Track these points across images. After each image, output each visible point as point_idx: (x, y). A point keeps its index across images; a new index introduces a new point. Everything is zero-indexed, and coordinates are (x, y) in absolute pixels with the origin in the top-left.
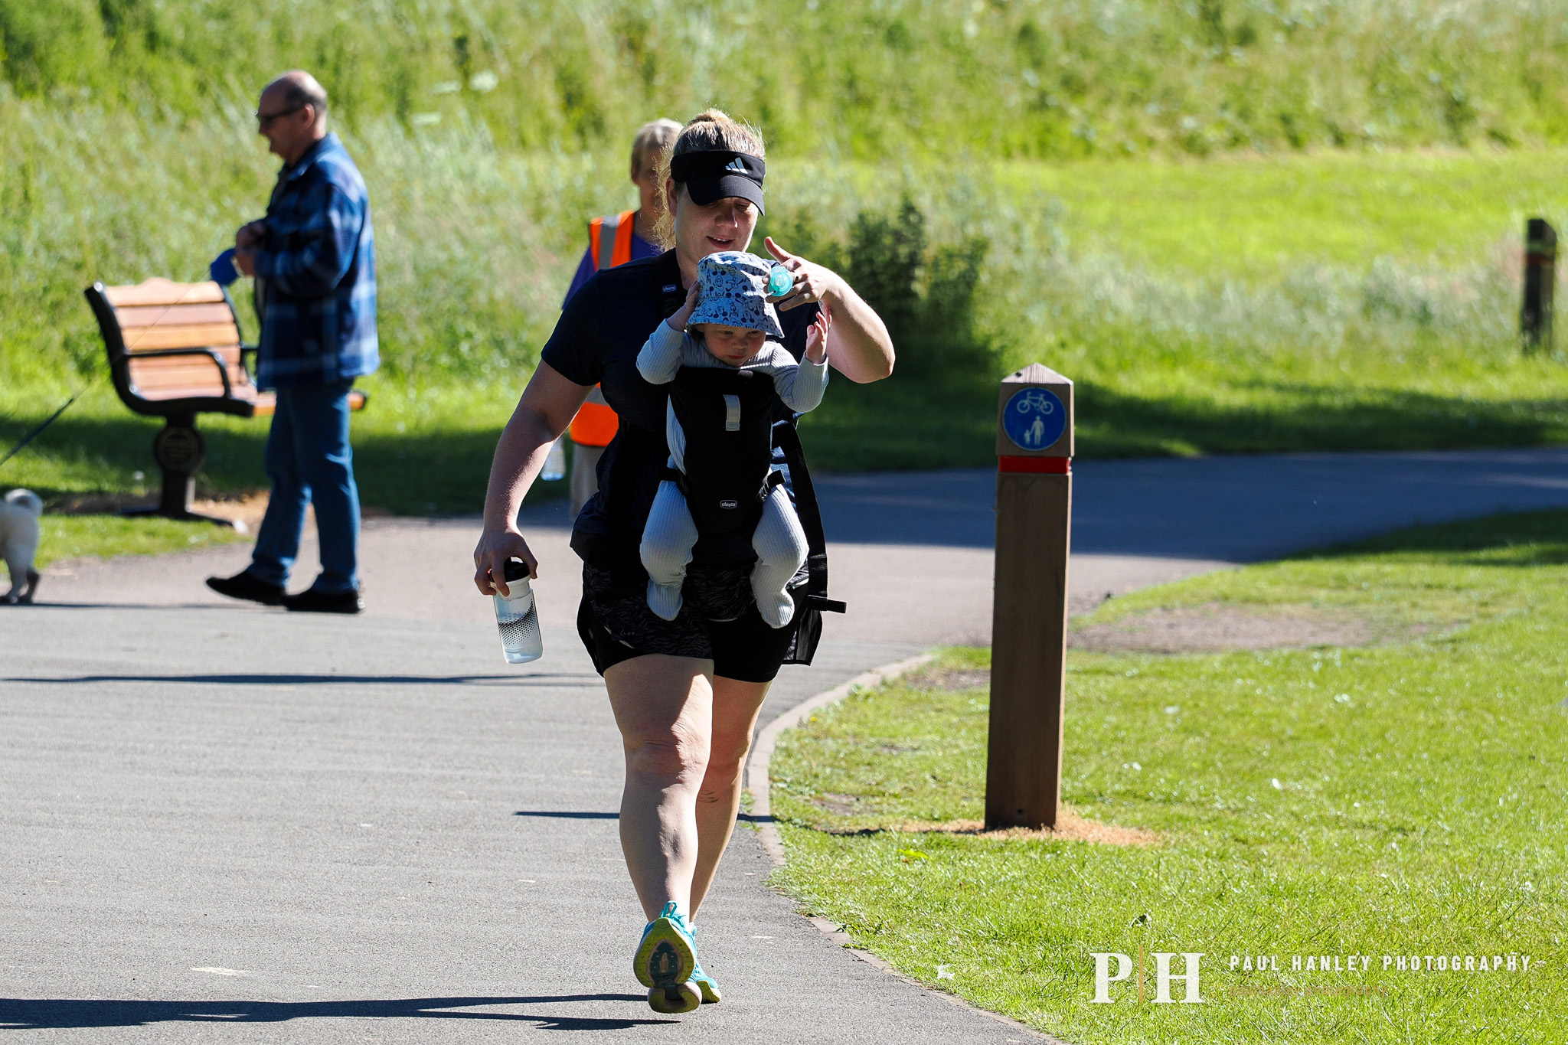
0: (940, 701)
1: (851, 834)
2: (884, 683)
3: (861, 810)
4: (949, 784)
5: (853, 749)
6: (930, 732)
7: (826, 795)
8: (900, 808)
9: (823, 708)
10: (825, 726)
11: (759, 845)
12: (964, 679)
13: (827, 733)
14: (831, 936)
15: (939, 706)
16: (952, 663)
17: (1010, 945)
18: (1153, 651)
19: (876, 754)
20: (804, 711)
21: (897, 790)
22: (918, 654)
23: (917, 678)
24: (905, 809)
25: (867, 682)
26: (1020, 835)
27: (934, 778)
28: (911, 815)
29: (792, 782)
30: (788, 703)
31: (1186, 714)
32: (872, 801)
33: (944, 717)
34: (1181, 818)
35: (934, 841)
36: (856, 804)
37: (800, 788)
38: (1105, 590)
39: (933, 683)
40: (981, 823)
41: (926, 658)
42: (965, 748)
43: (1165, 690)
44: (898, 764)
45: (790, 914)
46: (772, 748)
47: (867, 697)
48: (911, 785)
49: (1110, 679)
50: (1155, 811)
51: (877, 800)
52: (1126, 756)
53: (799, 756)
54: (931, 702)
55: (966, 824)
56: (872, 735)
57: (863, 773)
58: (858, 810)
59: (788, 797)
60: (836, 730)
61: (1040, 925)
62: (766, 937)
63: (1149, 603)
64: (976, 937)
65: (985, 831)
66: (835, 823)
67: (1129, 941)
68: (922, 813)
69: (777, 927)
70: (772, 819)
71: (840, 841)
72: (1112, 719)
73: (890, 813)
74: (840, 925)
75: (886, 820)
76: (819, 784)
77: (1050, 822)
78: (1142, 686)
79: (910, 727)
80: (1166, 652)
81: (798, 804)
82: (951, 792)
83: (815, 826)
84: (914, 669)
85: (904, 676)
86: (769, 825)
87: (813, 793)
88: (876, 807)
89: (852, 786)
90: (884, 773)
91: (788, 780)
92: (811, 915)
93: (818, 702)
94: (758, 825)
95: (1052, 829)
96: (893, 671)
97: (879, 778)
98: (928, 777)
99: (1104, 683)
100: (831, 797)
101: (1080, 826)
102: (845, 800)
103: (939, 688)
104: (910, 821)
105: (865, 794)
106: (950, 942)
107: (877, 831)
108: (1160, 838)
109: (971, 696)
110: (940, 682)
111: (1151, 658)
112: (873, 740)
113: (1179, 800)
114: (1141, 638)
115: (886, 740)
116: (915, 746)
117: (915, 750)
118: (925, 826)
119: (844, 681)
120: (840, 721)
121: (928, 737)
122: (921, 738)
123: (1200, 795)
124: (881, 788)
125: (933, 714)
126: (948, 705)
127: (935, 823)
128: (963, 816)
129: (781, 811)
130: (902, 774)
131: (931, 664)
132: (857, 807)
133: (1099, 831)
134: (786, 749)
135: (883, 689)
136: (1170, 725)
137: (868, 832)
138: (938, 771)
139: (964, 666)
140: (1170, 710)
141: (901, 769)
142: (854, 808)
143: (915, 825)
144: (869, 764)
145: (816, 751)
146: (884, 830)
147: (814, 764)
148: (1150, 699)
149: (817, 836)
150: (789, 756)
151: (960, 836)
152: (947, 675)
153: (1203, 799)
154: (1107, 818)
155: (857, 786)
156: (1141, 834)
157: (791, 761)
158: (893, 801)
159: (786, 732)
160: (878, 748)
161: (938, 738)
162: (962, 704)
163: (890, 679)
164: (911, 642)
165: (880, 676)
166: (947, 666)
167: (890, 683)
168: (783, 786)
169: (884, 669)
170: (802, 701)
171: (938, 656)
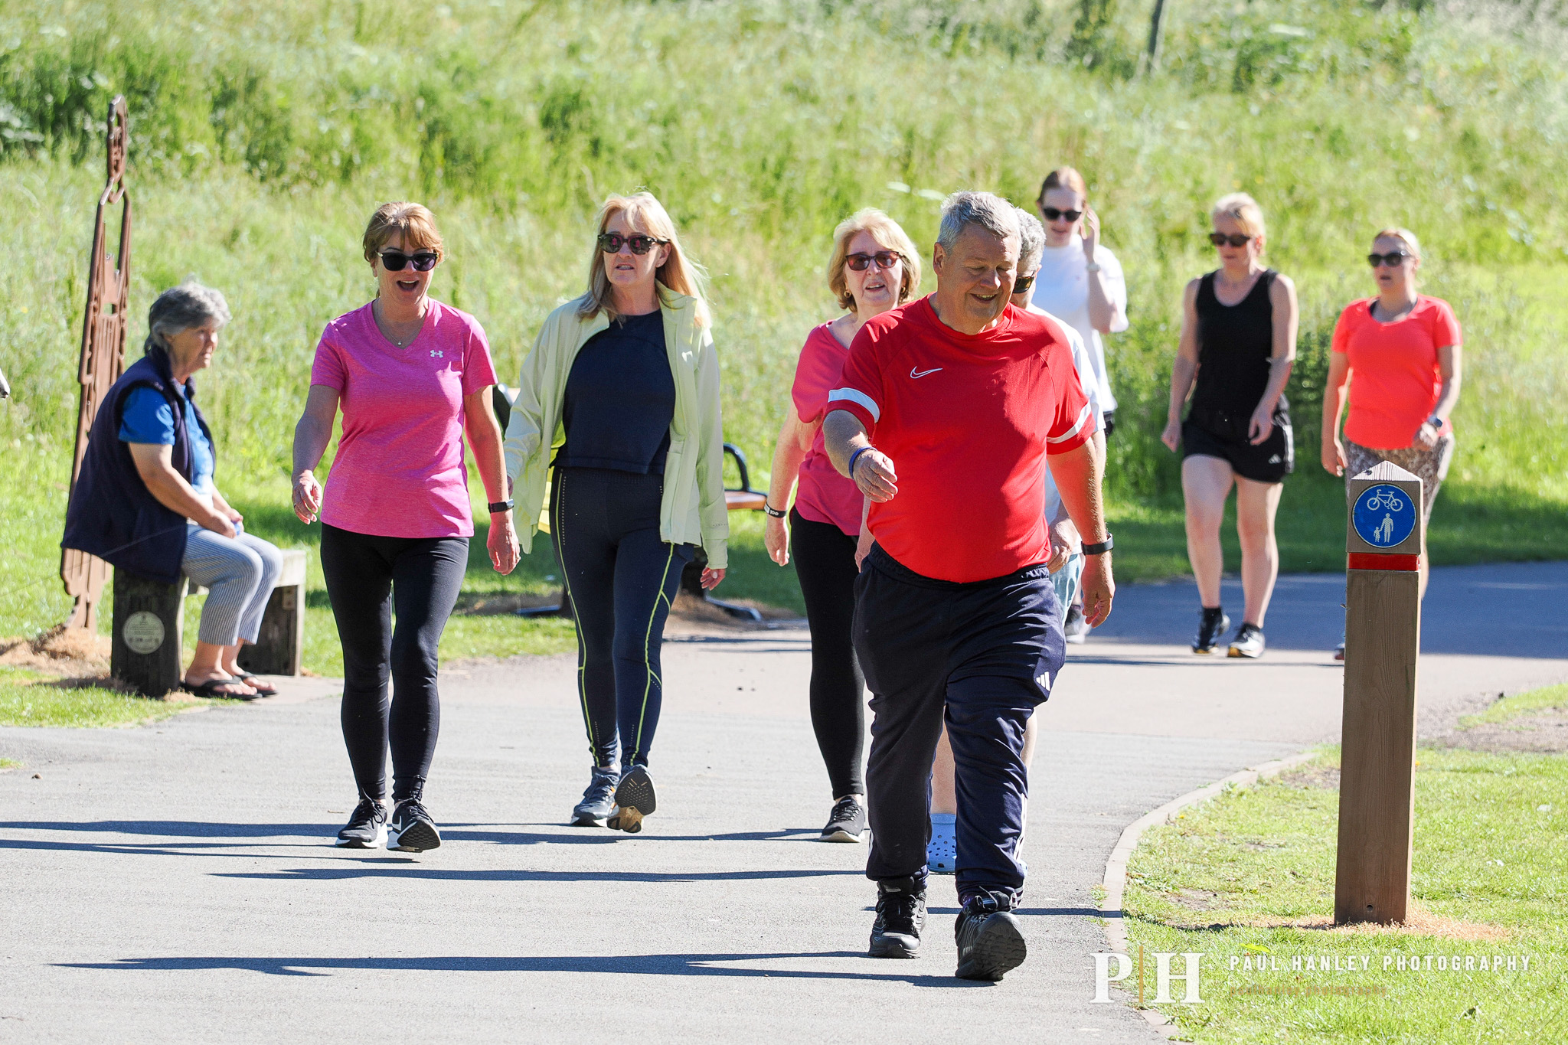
0: (1314, 800)
1: (1198, 929)
2: (1260, 781)
3: (1217, 906)
4: (1308, 880)
5: (1218, 846)
6: (1298, 830)
7: (1184, 892)
8: (1255, 904)
9: (1194, 805)
10: (1194, 824)
11: (1103, 940)
13: (1195, 831)
14: (1158, 1028)
15: (1315, 804)
16: (1332, 761)
17: (1337, 1037)
18: (1535, 750)
19: (1241, 851)
20: (1173, 808)
21: (1255, 886)
22: (1299, 753)
23: (1296, 776)
24: (1260, 904)
25: (1242, 781)
26: (1367, 930)
27: (1294, 873)
28: (1264, 912)
29: (1150, 878)
30: (1158, 801)
31: (1558, 812)
32: (1228, 896)
33: (1316, 814)
34: (1533, 914)
35: (1282, 935)
36: (1212, 900)
37: (1157, 884)
38: (1500, 691)
39: (1310, 781)
40: (1330, 919)
41: (1308, 757)
42: (1330, 845)
43: (1539, 787)
44: (1259, 860)
45: (1122, 1007)
46: (1134, 845)
47: (1241, 794)
48: (1270, 881)
49: (1487, 776)
50: (1509, 907)
51: (1234, 895)
52: (1491, 852)
53: (1162, 852)
54: (1306, 800)
55: (1317, 919)
56: (1241, 833)
57: (1225, 871)
58: (1213, 906)
59: (1143, 892)
60: (1204, 827)
61: (1369, 1018)
62: (1093, 1030)
63: (1541, 703)
64: (1304, 1030)
65: (1334, 926)
66: (1188, 919)
67: (1456, 1033)
68: (1275, 909)
69: (1107, 1020)
70: (1121, 914)
71: (1186, 936)
72: (1484, 817)
73: (1244, 908)
74: (1169, 1018)
75: (1238, 916)
76: (1178, 880)
77: (1400, 917)
78: (1518, 784)
79: (1280, 824)
80: (1549, 751)
81: (1151, 902)
82: (1309, 888)
83: (1166, 922)
84: (1293, 768)
85: (1282, 775)
86: (1118, 919)
87: (1171, 888)
88: (1232, 903)
89: (1211, 882)
90: (1245, 869)
91: (1146, 876)
92: (1142, 1008)
93: (1189, 799)
94: (1105, 920)
95: (1402, 923)
96: (1270, 770)
97: (1239, 874)
98: (1288, 873)
99: (1481, 781)
100: (1188, 893)
101: (1430, 921)
102: (1202, 896)
103: (1317, 785)
104: (1262, 917)
105: (1223, 890)
106: (1277, 1034)
107: (1226, 926)
108: (1509, 933)
110: (1318, 780)
111: (1533, 757)
112: (1240, 837)
113: (1536, 896)
114: (1527, 738)
115: (1253, 837)
116: (1282, 843)
117: (1280, 846)
118: (1276, 921)
119: (1219, 779)
120: (1209, 818)
121: (1296, 834)
122: (1289, 835)
123: (1557, 891)
124: (1241, 885)
125: (1304, 811)
126: (1322, 802)
127: (1287, 918)
128: (1316, 912)
129: (1134, 907)
130: (1263, 870)
131: (1312, 763)
132: (1213, 902)
133: (1448, 926)
134: (1148, 846)
135: (1258, 787)
136: (1541, 823)
137: (1217, 928)
138: (1298, 868)
140: (1543, 808)
141: (1262, 866)
142: (1210, 904)
143: (1266, 920)
144: (1232, 860)
145: (1180, 848)
146: (1232, 925)
147: (1175, 860)
148: (1525, 796)
149: (1164, 931)
150: (1151, 853)
151: (1309, 931)
152: (1327, 773)
153: (1560, 895)
154: (1459, 914)
155: (1216, 882)
156: (1491, 929)
157: (1152, 858)
158: (1248, 896)
159: (1152, 828)
160: (1244, 845)
161: (1306, 835)
163: (1266, 779)
164: (1295, 741)
165: (1256, 773)
166: (1328, 764)
167: (1267, 782)
168: (1142, 882)
169: (1259, 768)
170: (1173, 799)
171: (1319, 755)
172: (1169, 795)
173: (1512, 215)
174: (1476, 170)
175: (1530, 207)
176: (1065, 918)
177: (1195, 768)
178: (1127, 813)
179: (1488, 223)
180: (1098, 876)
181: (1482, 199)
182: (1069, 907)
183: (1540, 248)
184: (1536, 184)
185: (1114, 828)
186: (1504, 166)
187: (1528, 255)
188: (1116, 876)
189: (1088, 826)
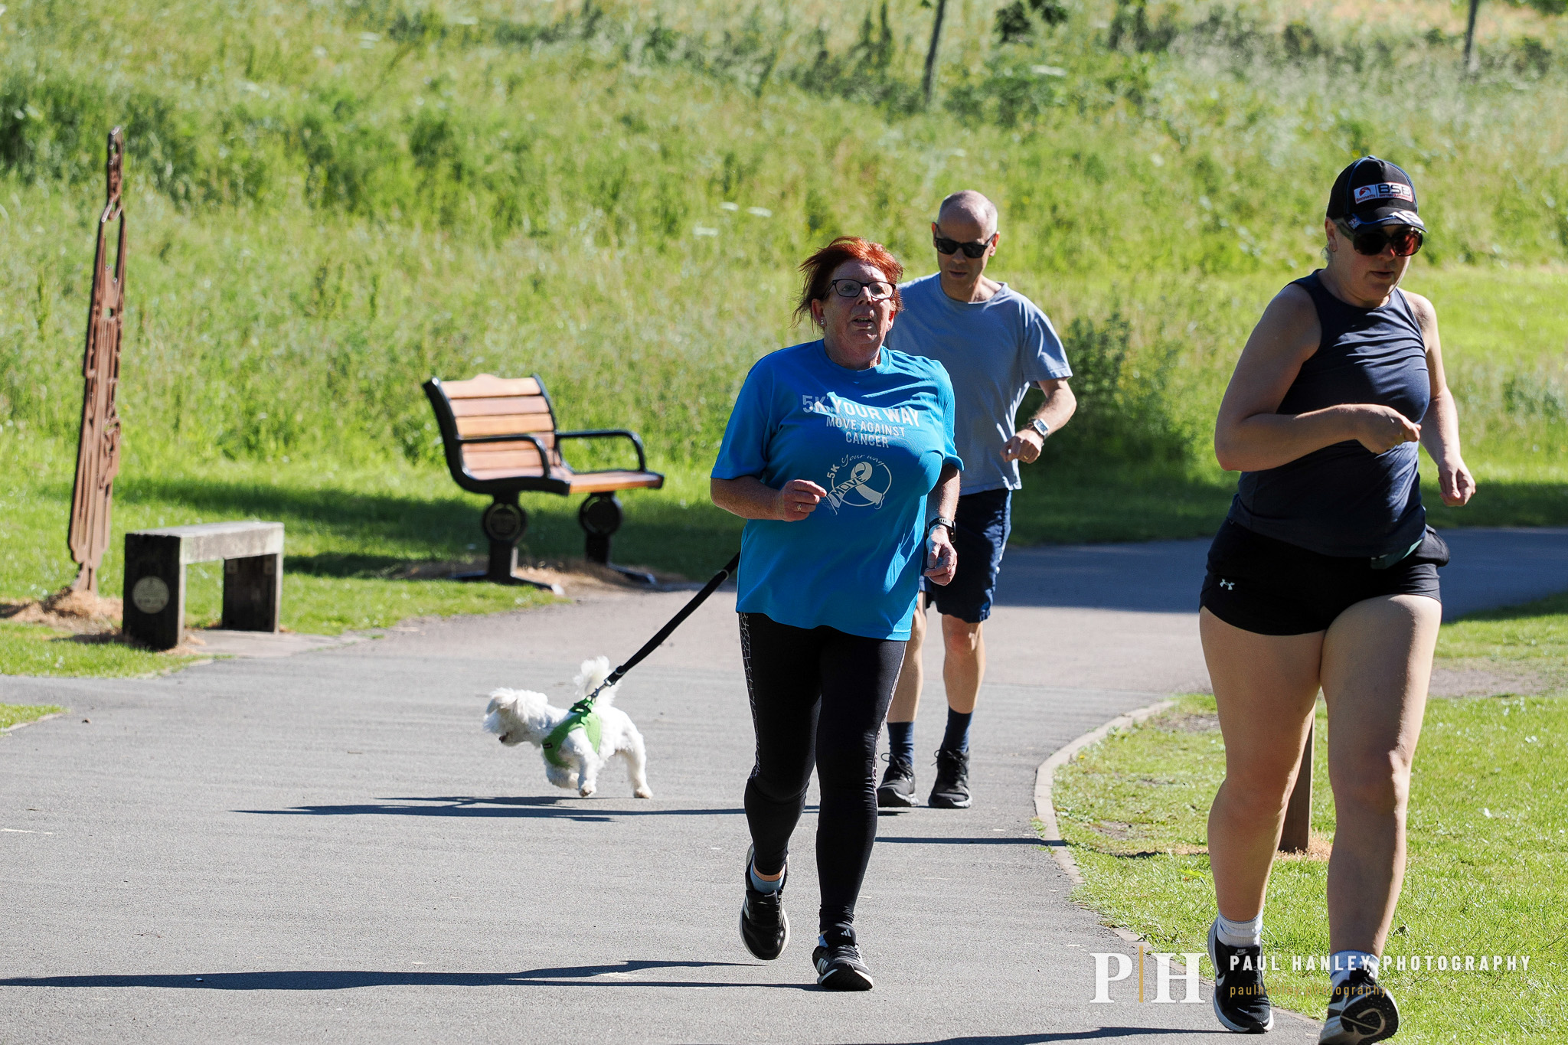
0: (1185, 742)
2: (1135, 726)
3: (1135, 836)
5: (1119, 783)
6: (1182, 768)
8: (1169, 834)
9: (1088, 746)
10: (1092, 763)
11: (1056, 866)
12: (1201, 721)
13: (1094, 769)
14: (1134, 944)
15: (1185, 746)
16: (1190, 708)
19: (1139, 787)
20: (1072, 749)
21: (1163, 818)
22: (1162, 701)
23: (1162, 721)
24: (1173, 834)
25: (1121, 724)
27: (1193, 807)
29: (1072, 811)
30: (1059, 743)
32: (1143, 827)
33: (1192, 755)
36: (1129, 830)
37: (1079, 816)
39: (1176, 725)
41: (1167, 704)
44: (1159, 795)
45: (1095, 925)
46: (1051, 781)
47: (1123, 737)
48: (1175, 814)
51: (1148, 826)
53: (1075, 789)
54: (1177, 742)
56: (1132, 771)
57: (1131, 804)
58: (1132, 835)
59: (1071, 823)
60: (1100, 765)
62: (1079, 946)
66: (1115, 847)
68: (1189, 839)
69: (1086, 937)
70: (1063, 843)
71: (1125, 862)
73: (1161, 838)
74: (1141, 935)
75: (1160, 845)
76: (1095, 813)
77: (1303, 845)
79: (1163, 764)
81: (1081, 830)
83: (1101, 850)
84: (1158, 713)
85: (1151, 719)
86: (1063, 848)
87: (1092, 820)
88: (1148, 833)
89: (1124, 814)
90: (1149, 803)
91: (1069, 809)
92: (1114, 926)
93: (1083, 742)
94: (1052, 848)
95: (1305, 852)
96: (1141, 715)
97: (1146, 808)
98: (1188, 806)
100: (1106, 824)
102: (1119, 827)
103: (1182, 730)
105: (1135, 821)
107: (1153, 854)
109: (1208, 737)
110: (1182, 725)
112: (1133, 775)
115: (1145, 775)
116: (1171, 780)
117: (1172, 783)
119: (1102, 724)
120: (1104, 759)
121: (1182, 773)
122: (1175, 773)
123: (1425, 822)
124: (1149, 817)
125: (1180, 752)
126: (1192, 744)
129: (1070, 836)
130: (1165, 804)
131: (1172, 709)
132: (1130, 832)
134: (1063, 783)
135: (1135, 731)
137: (1144, 855)
138: (1195, 802)
139: (1200, 712)
141: (1163, 800)
142: (1128, 834)
144: (1134, 796)
145: (1088, 784)
146: (1159, 853)
147: (1089, 795)
149: (1104, 858)
150: (1067, 788)
152: (1187, 719)
155: (1128, 814)
157: (1069, 793)
158: (1161, 827)
159: (1060, 767)
160: (1138, 782)
162: (1205, 744)
163: (1140, 722)
164: (1150, 691)
165: (1131, 719)
166: (1186, 711)
167: (1140, 726)
168: (1067, 814)
169: (1134, 714)
170: (1070, 741)
171: (1178, 702)
172: (1064, 737)
173: (1242, 231)
174: (1212, 191)
175: (1257, 224)
176: (1017, 847)
177: (1078, 715)
178: (1036, 754)
179: (1222, 237)
180: (1031, 809)
181: (1216, 217)
182: (1016, 837)
183: (1266, 260)
184: (1263, 204)
185: (1028, 767)
186: (1235, 188)
187: (1256, 264)
188: (1045, 808)
189: (1005, 765)
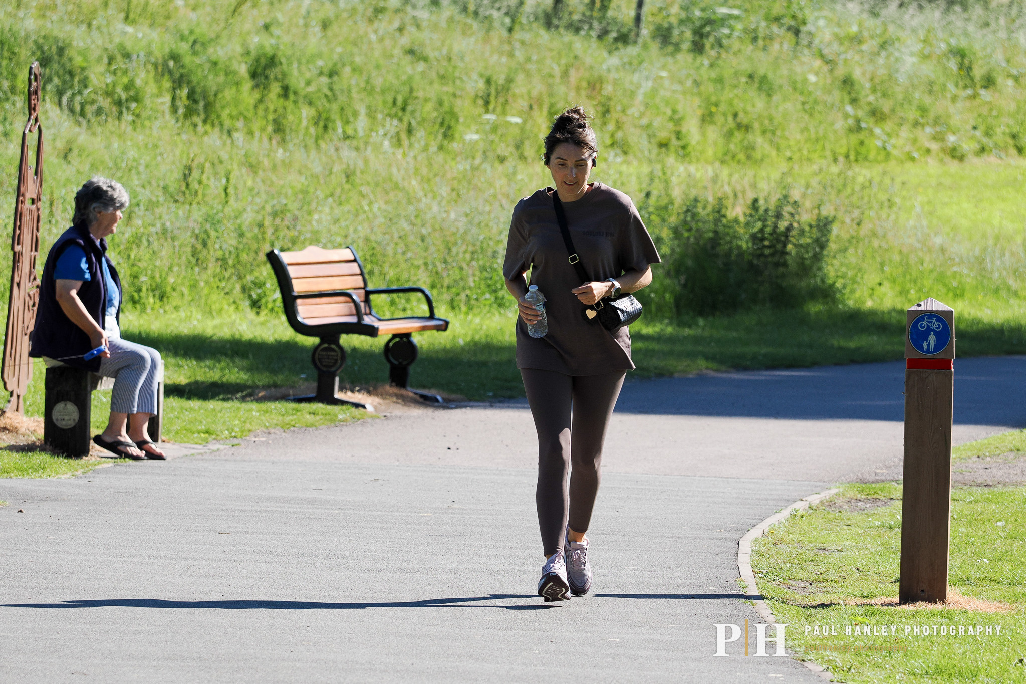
0: (848, 519)
2: (810, 508)
3: (815, 591)
4: (869, 573)
5: (800, 551)
6: (847, 540)
7: (790, 582)
8: (840, 590)
9: (776, 524)
10: (780, 536)
11: (758, 615)
12: (859, 504)
13: (781, 541)
14: (820, 674)
15: (849, 522)
16: (851, 494)
17: (937, 679)
18: (979, 485)
19: (815, 554)
20: (765, 526)
21: (834, 578)
22: (829, 489)
23: (831, 503)
24: (844, 590)
25: (800, 506)
26: (923, 608)
27: (858, 569)
28: (849, 594)
29: (767, 573)
30: (754, 521)
31: (1011, 526)
32: (819, 585)
33: (853, 529)
34: (1024, 594)
35: (870, 611)
36: (810, 587)
37: (772, 577)
39: (841, 507)
40: (897, 599)
41: (834, 491)
42: (872, 550)
43: (992, 510)
44: (831, 560)
45: (789, 660)
46: (749, 550)
47: (802, 517)
48: (844, 574)
50: (1006, 590)
51: (824, 584)
52: (978, 554)
53: (768, 556)
54: (842, 520)
55: (887, 600)
56: (810, 542)
57: (810, 567)
58: (812, 591)
59: (767, 583)
60: (785, 538)
62: (778, 675)
63: (969, 454)
65: (900, 604)
66: (801, 600)
67: (1014, 676)
68: (856, 593)
69: (783, 669)
70: (761, 597)
71: (808, 611)
73: (835, 593)
74: (824, 667)
75: (834, 598)
76: (784, 574)
77: (943, 597)
78: (979, 507)
79: (833, 536)
80: (988, 486)
81: (774, 588)
82: (871, 579)
83: (788, 602)
84: (827, 498)
85: (822, 502)
86: (761, 601)
87: (781, 580)
88: (824, 590)
89: (805, 575)
90: (824, 567)
91: (765, 572)
92: (803, 661)
93: (772, 520)
94: (754, 601)
95: (944, 602)
96: (815, 499)
97: (822, 570)
98: (853, 569)
100: (792, 583)
101: (962, 601)
102: (802, 585)
103: (846, 510)
104: (849, 599)
105: (815, 580)
106: (897, 678)
107: (830, 605)
108: (1014, 607)
109: (868, 515)
110: (846, 506)
111: (980, 489)
112: (811, 545)
113: (1020, 583)
114: (967, 477)
115: (820, 545)
116: (840, 548)
117: (840, 551)
118: (860, 601)
119: (786, 507)
120: (788, 533)
121: (847, 543)
122: (842, 543)
124: (825, 577)
125: (845, 527)
126: (854, 521)
127: (866, 599)
128: (884, 595)
129: (766, 592)
130: (836, 567)
131: (838, 494)
132: (812, 589)
133: (974, 604)
134: (759, 552)
135: (811, 511)
136: (1001, 534)
137: (823, 606)
138: (859, 566)
139: (859, 496)
140: (1000, 524)
141: (835, 564)
142: (809, 590)
143: (852, 602)
144: (812, 561)
145: (777, 552)
146: (833, 604)
147: (778, 561)
148: (985, 516)
149: (793, 608)
150: (762, 555)
151: (884, 607)
152: (849, 502)
154: (976, 595)
155: (809, 575)
156: (1001, 605)
157: (764, 559)
158: (833, 584)
159: (756, 540)
160: (815, 550)
161: (853, 543)
163: (814, 505)
164: (820, 481)
165: (807, 502)
166: (848, 495)
167: (814, 508)
168: (763, 576)
169: (809, 498)
170: (762, 520)
171: (841, 489)
172: (758, 517)
173: (877, 131)
174: (854, 101)
175: (889, 125)
176: (727, 601)
177: (767, 499)
178: (738, 530)
179: (862, 136)
180: (736, 572)
181: (858, 121)
182: (726, 593)
183: (896, 152)
184: (892, 110)
185: (732, 540)
186: (872, 98)
187: (888, 157)
188: (746, 571)
189: (715, 539)
